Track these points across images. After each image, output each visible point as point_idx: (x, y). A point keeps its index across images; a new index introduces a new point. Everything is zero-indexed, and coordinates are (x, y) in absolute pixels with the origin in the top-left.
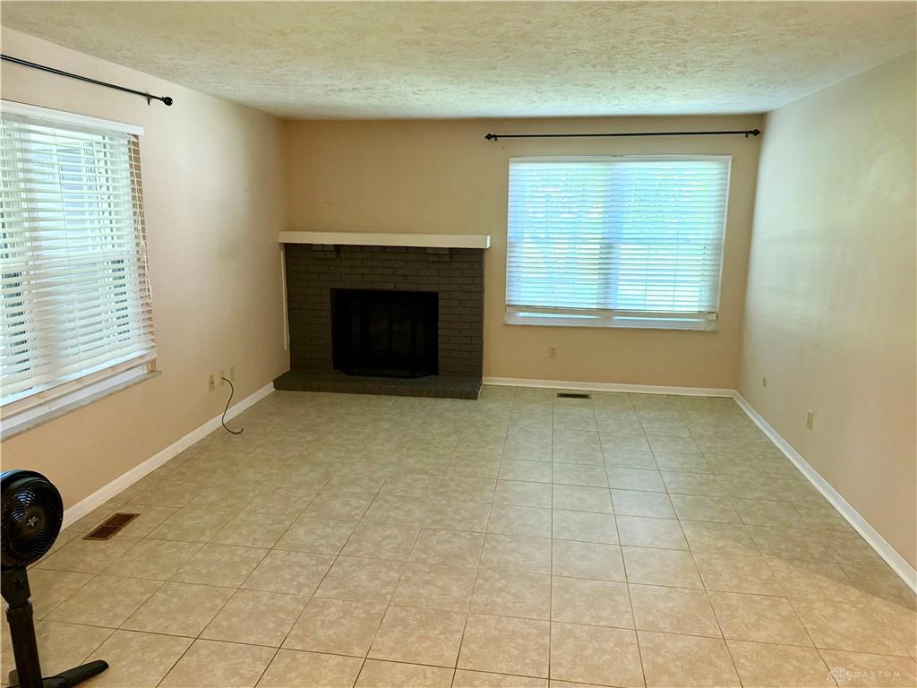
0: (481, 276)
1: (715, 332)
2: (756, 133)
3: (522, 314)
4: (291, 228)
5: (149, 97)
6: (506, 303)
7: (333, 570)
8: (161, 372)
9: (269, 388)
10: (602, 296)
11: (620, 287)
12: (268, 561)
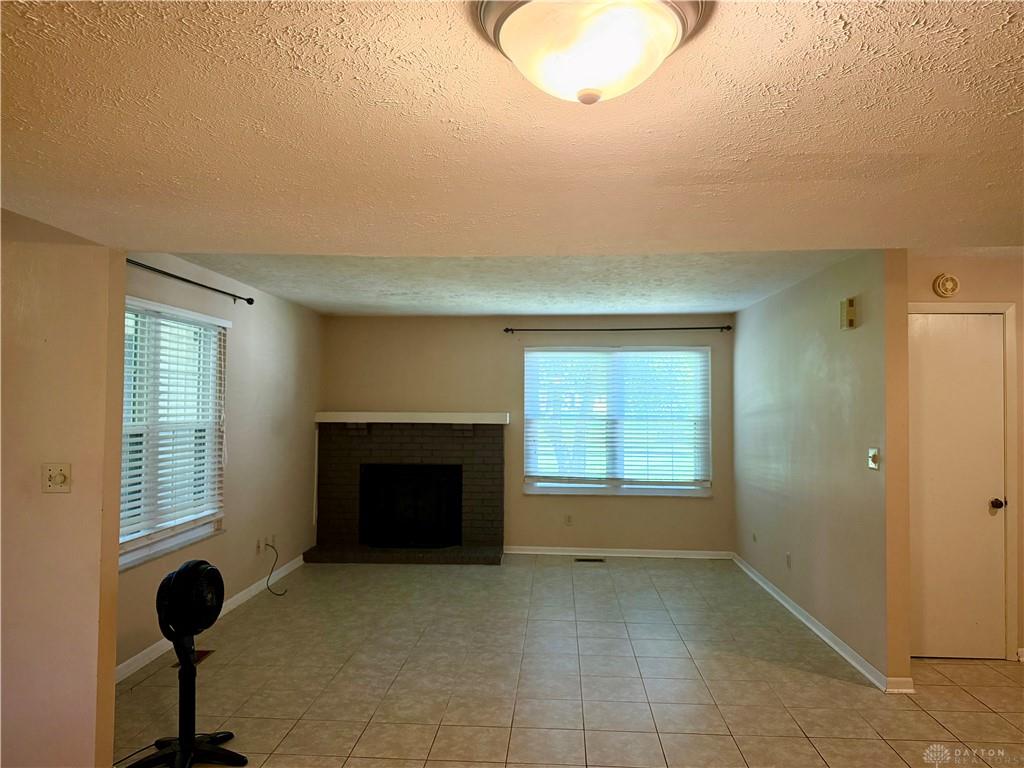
0: (502, 449)
1: (710, 498)
2: (729, 328)
3: (539, 484)
4: (325, 410)
5: (235, 297)
6: (525, 474)
7: (398, 678)
8: (225, 531)
9: (299, 561)
10: (610, 466)
11: (625, 459)
12: (341, 674)
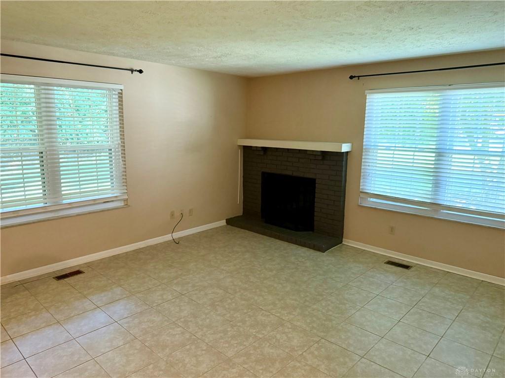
0: (342, 170)
5: (132, 71)
6: (361, 190)
10: (433, 193)
